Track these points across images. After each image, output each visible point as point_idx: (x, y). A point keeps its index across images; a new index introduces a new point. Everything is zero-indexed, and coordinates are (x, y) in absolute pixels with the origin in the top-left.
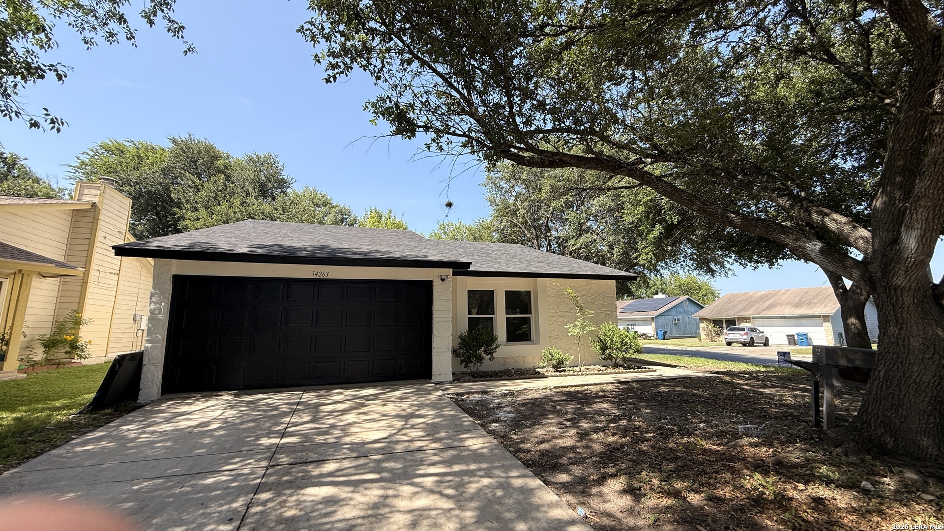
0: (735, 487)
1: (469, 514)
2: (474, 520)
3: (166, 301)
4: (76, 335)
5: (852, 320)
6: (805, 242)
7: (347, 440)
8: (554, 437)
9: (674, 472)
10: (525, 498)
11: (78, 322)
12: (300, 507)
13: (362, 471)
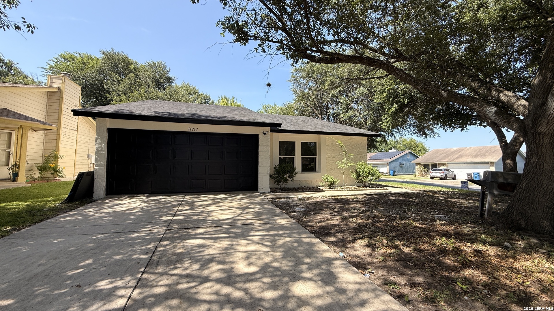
0: (430, 244)
1: (278, 254)
2: (281, 257)
3: (105, 143)
4: (56, 164)
5: (509, 161)
6: (486, 107)
7: (210, 218)
8: (327, 220)
9: (396, 237)
10: (310, 247)
11: (56, 157)
12: (185, 248)
13: (219, 233)
